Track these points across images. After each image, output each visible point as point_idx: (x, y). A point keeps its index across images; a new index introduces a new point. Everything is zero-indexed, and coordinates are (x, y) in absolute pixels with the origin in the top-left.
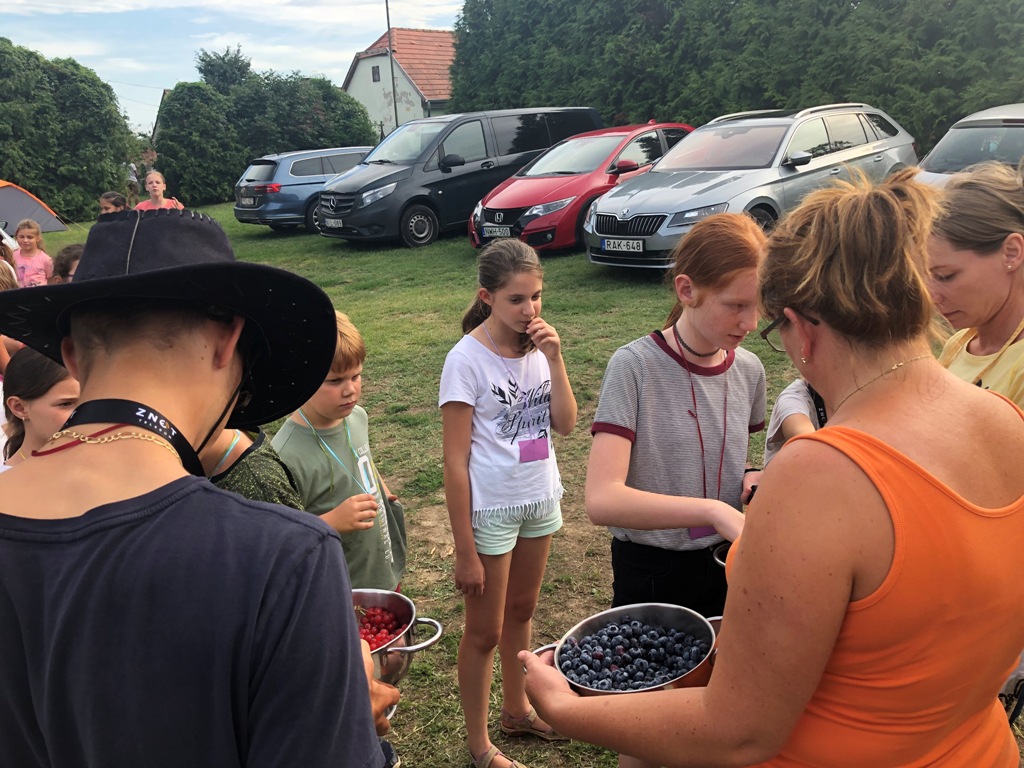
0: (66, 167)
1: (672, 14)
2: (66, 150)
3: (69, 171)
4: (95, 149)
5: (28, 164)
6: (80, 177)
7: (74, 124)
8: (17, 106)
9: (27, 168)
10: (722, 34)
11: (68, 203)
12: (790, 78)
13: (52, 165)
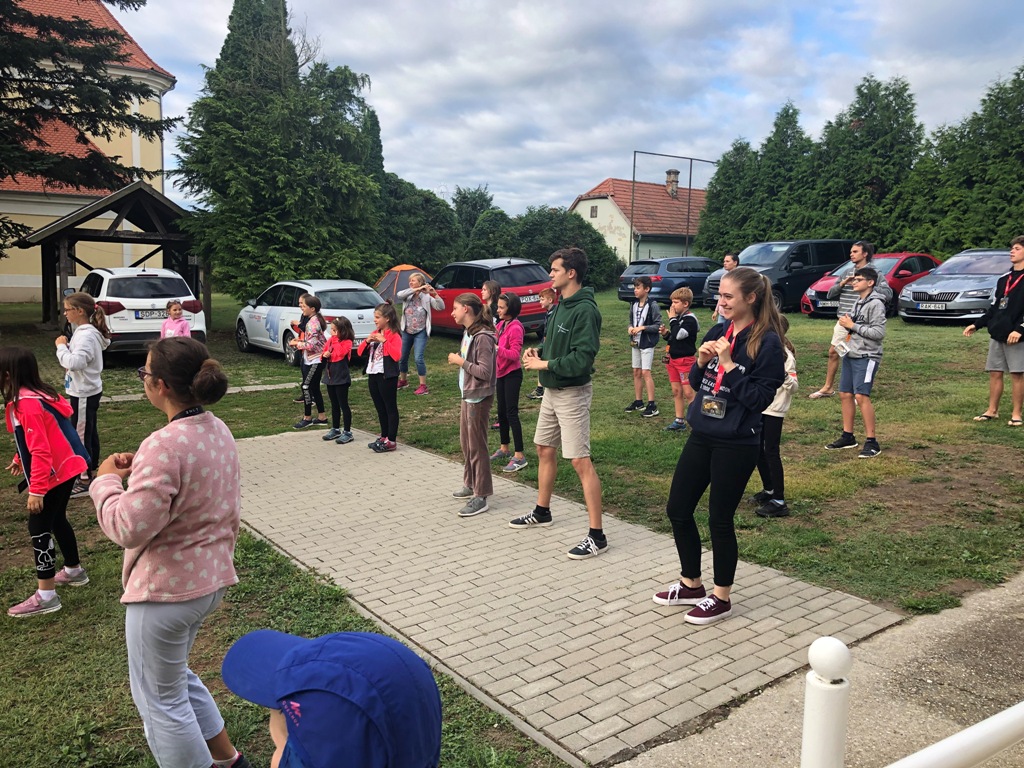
1: (891, 189)
10: (930, 204)
12: (982, 235)
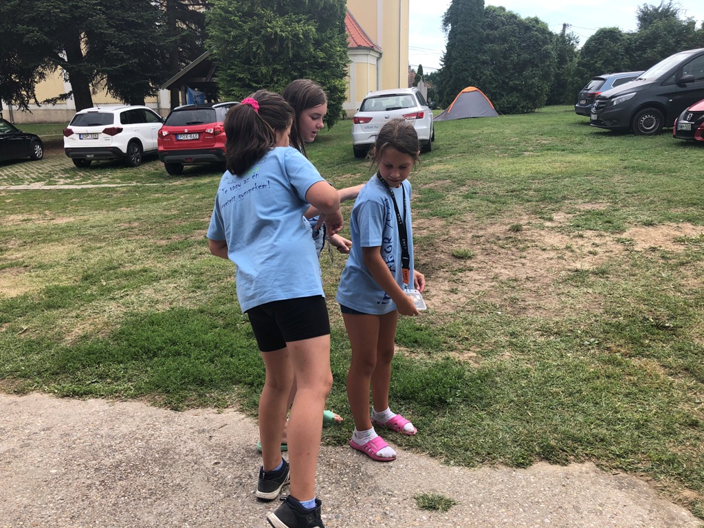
0: (514, 82)
2: (517, 72)
3: (515, 84)
4: (531, 71)
5: (495, 80)
6: (520, 88)
7: (525, 56)
8: (496, 47)
9: (493, 82)
11: (509, 103)
13: (507, 81)
